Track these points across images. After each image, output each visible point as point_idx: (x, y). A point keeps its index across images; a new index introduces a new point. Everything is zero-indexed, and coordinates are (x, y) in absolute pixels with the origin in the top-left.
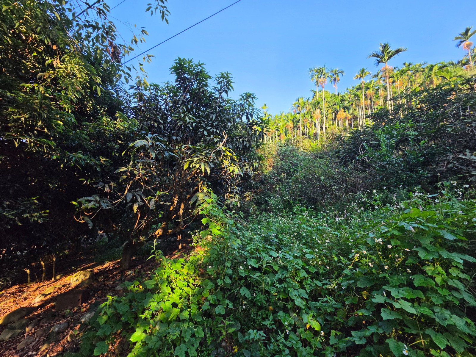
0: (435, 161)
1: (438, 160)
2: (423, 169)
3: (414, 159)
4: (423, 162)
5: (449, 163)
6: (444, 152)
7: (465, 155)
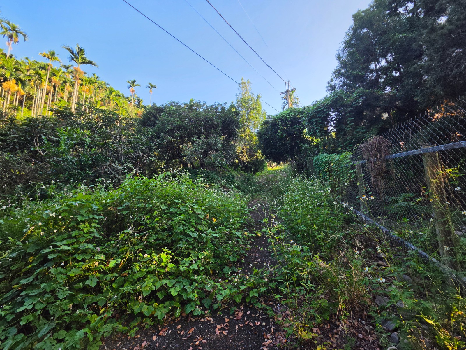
0: (98, 165)
1: (101, 165)
2: (90, 170)
3: (86, 161)
4: (91, 164)
5: (106, 168)
6: (105, 160)
7: (115, 164)
